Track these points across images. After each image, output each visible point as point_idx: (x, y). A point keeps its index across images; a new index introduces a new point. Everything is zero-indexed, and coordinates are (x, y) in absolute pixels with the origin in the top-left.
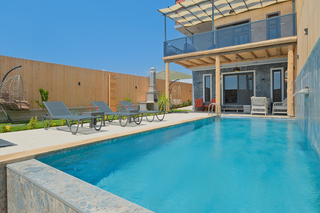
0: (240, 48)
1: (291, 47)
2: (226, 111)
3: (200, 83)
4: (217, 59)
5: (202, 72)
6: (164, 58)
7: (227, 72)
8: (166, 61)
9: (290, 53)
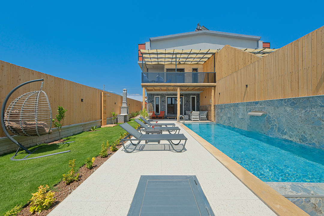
0: (192, 85)
1: (213, 88)
2: (169, 118)
3: (153, 101)
4: (179, 89)
5: (154, 95)
6: (142, 84)
7: (169, 96)
8: (143, 86)
9: (213, 91)
